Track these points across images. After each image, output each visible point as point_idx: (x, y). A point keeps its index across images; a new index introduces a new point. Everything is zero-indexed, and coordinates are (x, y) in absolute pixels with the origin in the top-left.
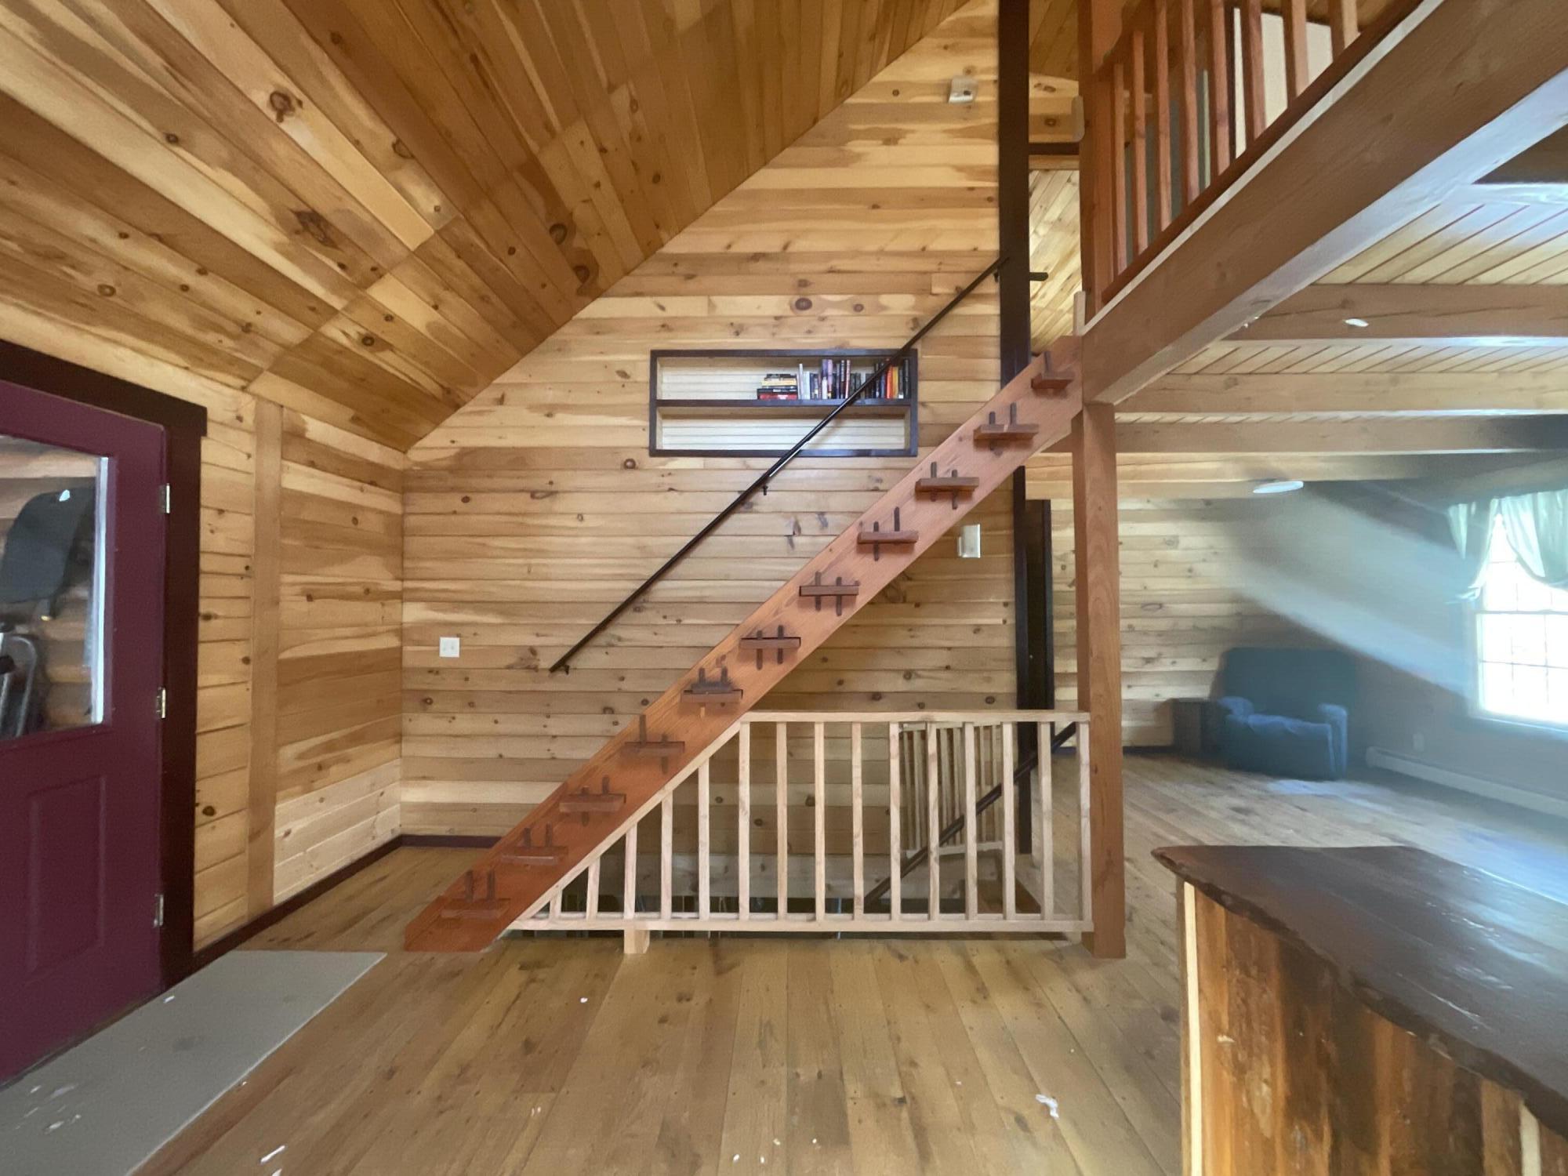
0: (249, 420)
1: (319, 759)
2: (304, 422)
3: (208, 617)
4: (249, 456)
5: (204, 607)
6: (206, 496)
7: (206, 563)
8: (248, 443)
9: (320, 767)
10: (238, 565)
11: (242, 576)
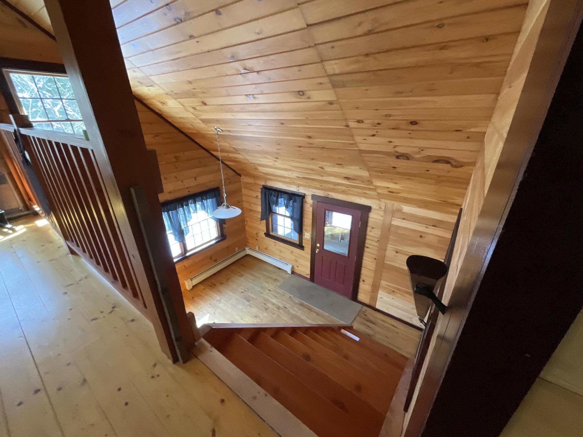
0: (383, 208)
1: (394, 290)
2: (401, 207)
3: (367, 247)
4: (382, 216)
5: (366, 245)
6: (370, 224)
7: (368, 237)
8: (382, 213)
9: (393, 291)
10: (376, 240)
11: (376, 242)
